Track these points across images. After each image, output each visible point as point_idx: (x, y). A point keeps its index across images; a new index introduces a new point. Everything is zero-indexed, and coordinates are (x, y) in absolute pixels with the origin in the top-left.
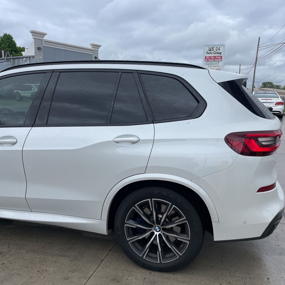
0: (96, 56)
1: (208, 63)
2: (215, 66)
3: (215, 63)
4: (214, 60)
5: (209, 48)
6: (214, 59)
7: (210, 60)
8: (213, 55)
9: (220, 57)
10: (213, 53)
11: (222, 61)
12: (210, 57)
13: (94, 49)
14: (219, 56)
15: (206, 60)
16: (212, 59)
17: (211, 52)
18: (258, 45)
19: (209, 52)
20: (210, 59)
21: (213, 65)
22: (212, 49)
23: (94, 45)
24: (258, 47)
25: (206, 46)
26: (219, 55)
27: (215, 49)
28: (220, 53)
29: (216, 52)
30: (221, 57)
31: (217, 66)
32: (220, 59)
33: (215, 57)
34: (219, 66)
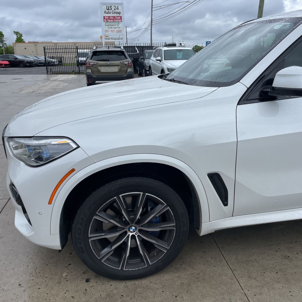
1: (107, 24)
2: (116, 28)
3: (115, 24)
4: (114, 21)
5: (107, 6)
6: (114, 19)
7: (109, 20)
8: (111, 15)
9: (119, 18)
10: (111, 13)
11: (122, 21)
12: (109, 17)
14: (118, 17)
15: (105, 20)
16: (111, 19)
18: (152, 6)
19: (107, 11)
20: (109, 19)
21: (113, 27)
22: (110, 8)
24: (152, 8)
25: (103, 4)
26: (118, 15)
27: (113, 8)
28: (119, 13)
29: (115, 11)
30: (121, 17)
31: (118, 28)
33: (114, 17)
34: (119, 28)
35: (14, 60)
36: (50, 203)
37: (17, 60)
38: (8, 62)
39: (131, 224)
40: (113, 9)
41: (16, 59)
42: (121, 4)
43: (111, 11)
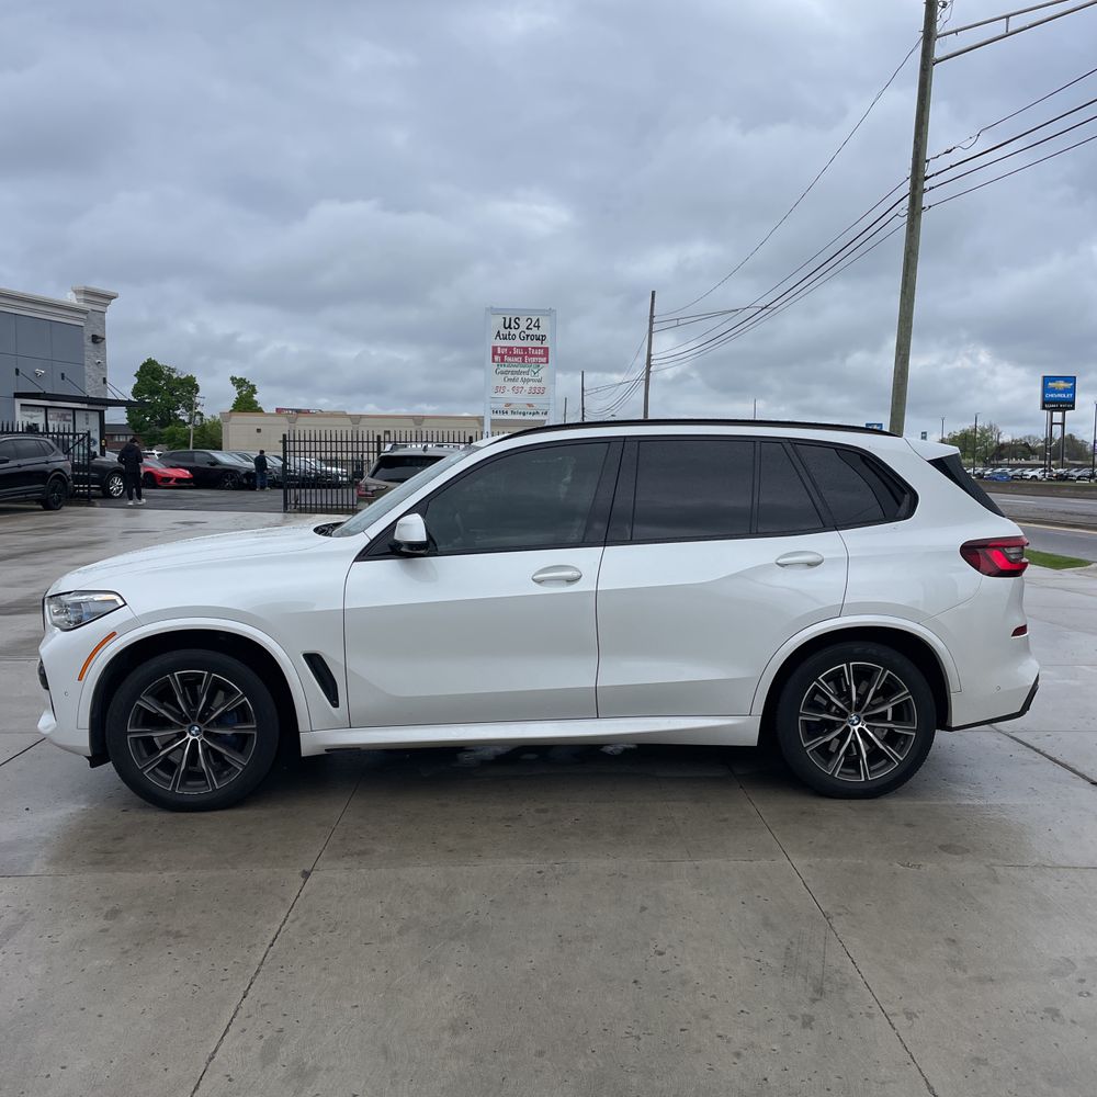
0: (98, 333)
1: (503, 369)
2: (529, 380)
3: (526, 369)
4: (523, 361)
5: (505, 318)
6: (523, 356)
7: (510, 359)
8: (517, 343)
9: (541, 352)
10: (518, 336)
11: (547, 362)
12: (510, 349)
13: (88, 307)
14: (538, 348)
15: (497, 358)
16: (516, 356)
17: (513, 331)
18: (652, 317)
19: (506, 332)
20: (509, 355)
21: (520, 377)
22: (513, 324)
23: (90, 294)
24: (652, 323)
25: (494, 311)
26: (537, 344)
27: (523, 324)
28: (542, 338)
29: (528, 332)
30: (546, 350)
31: (534, 381)
32: (541, 356)
33: (526, 349)
34: (540, 381)
35: (208, 466)
36: (80, 679)
37: (217, 467)
38: (188, 472)
39: (192, 723)
40: (523, 327)
41: (216, 462)
42: (550, 312)
43: (517, 332)
